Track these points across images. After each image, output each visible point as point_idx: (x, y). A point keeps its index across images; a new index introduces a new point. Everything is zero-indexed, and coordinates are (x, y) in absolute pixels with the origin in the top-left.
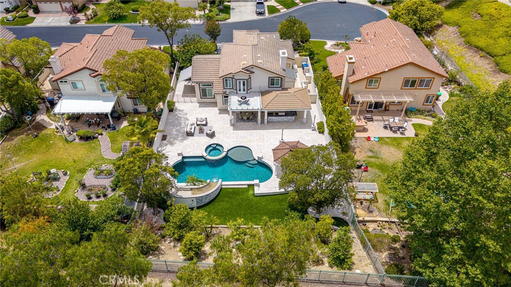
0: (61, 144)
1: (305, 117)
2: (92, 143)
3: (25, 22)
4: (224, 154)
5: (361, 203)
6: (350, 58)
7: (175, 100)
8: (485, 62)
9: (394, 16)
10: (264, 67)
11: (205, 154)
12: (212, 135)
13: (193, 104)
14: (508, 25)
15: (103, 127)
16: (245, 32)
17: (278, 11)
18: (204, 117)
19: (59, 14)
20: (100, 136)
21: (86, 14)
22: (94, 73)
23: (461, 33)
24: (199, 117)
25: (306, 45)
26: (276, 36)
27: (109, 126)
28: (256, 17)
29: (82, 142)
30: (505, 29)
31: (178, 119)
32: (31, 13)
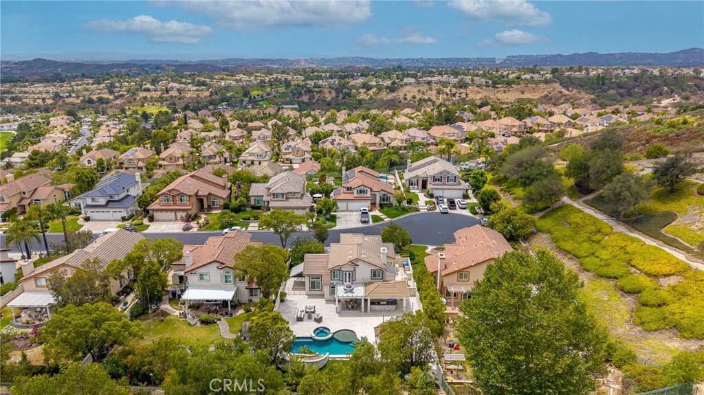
0: (184, 327)
1: (404, 305)
2: (212, 327)
3: (140, 229)
4: (331, 335)
5: (452, 373)
6: (441, 255)
7: (286, 291)
8: (571, 263)
9: (490, 225)
10: (367, 260)
11: (313, 335)
12: (319, 320)
13: (302, 296)
14: (591, 231)
15: (221, 314)
16: (351, 234)
17: (382, 220)
18: (312, 305)
19: (172, 223)
20: (218, 322)
21: (198, 223)
22: (222, 265)
23: (553, 239)
24: (308, 305)
25: (406, 248)
26: (378, 238)
27: (227, 314)
28: (361, 225)
29: (203, 326)
30: (588, 235)
31: (289, 308)
32: (146, 221)
